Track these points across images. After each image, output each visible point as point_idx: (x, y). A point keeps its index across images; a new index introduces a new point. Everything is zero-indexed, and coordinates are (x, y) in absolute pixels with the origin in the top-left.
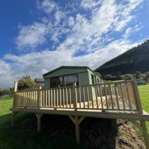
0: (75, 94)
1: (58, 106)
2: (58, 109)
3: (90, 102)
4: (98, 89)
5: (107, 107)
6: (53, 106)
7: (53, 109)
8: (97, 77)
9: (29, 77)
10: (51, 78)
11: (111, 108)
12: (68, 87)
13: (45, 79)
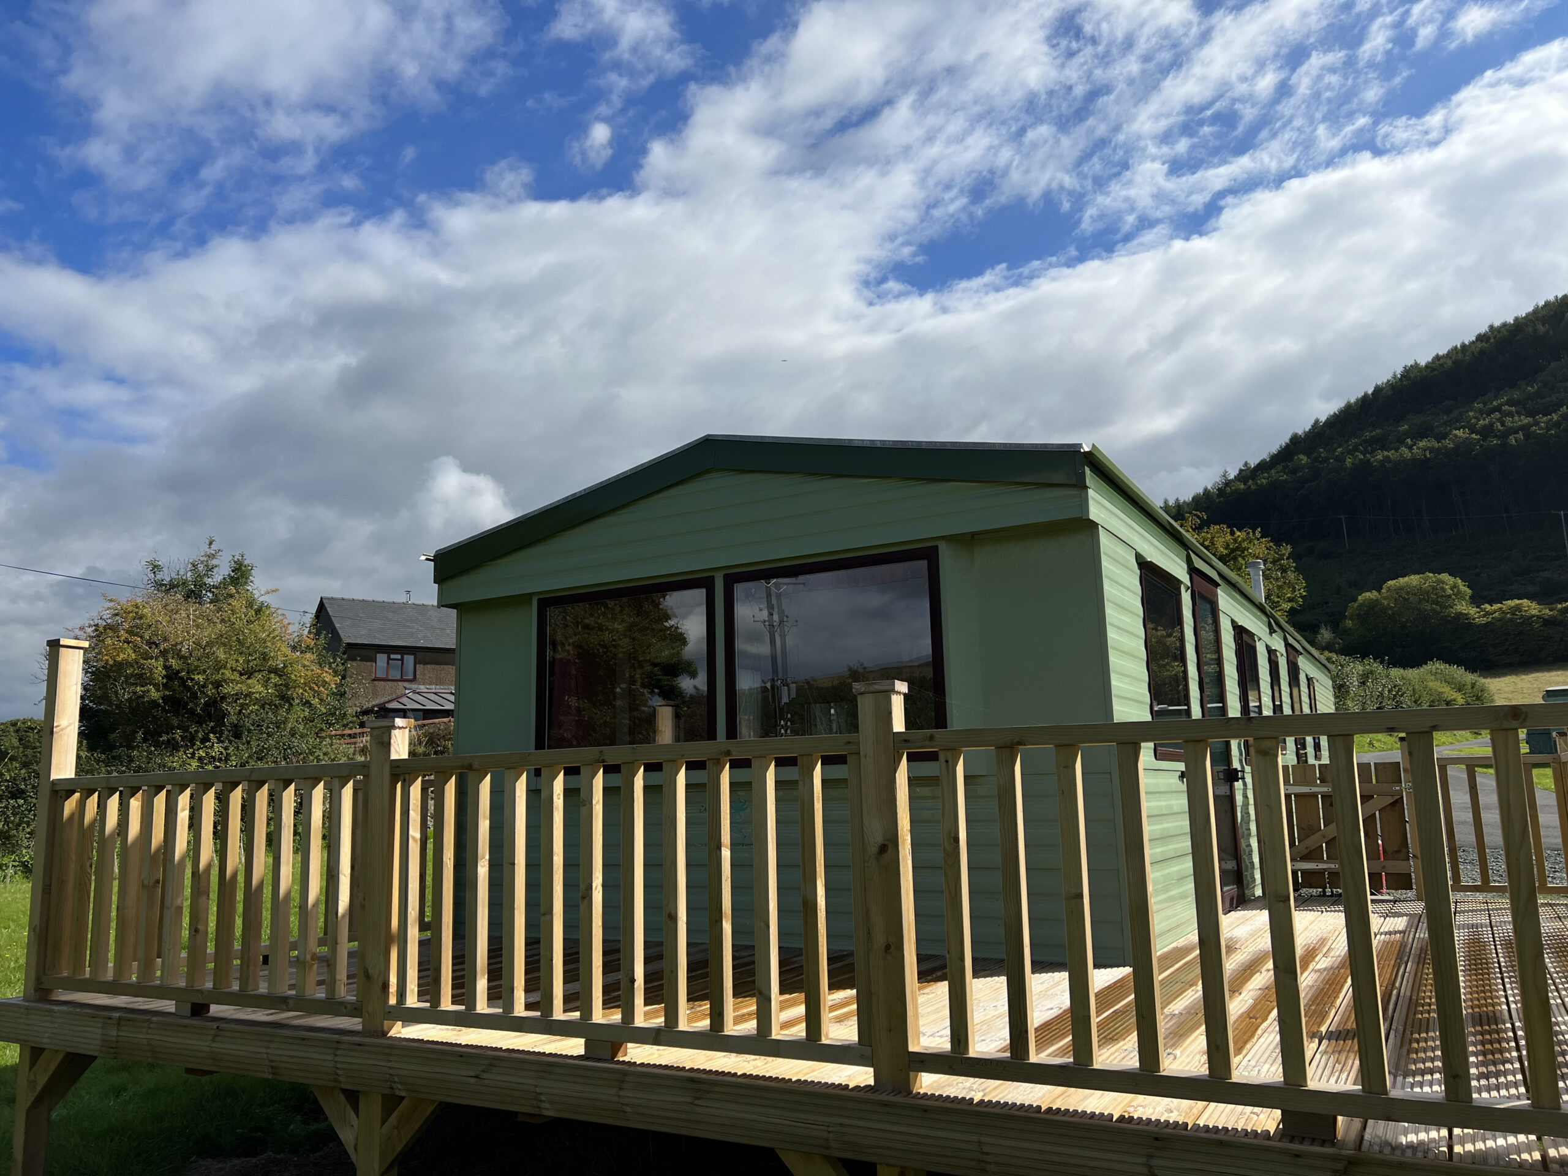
0: (890, 845)
1: (646, 1016)
2: (637, 1053)
3: (1101, 978)
4: (1244, 792)
5: (1371, 1072)
6: (577, 998)
7: (575, 1046)
8: (1229, 607)
9: (240, 574)
10: (548, 603)
11: (1433, 1089)
12: (788, 743)
13: (461, 608)
